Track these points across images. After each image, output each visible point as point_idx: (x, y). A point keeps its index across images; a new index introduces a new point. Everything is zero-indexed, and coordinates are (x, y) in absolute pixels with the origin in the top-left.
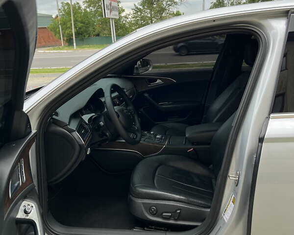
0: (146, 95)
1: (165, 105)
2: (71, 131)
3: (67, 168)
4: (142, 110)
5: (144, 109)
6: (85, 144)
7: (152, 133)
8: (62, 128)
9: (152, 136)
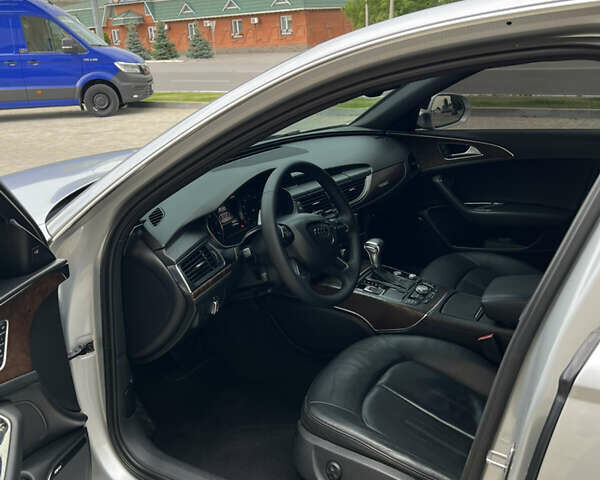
0: (438, 180)
1: (483, 210)
2: (168, 262)
3: (164, 337)
4: (426, 212)
5: (429, 212)
6: (196, 295)
7: (412, 276)
8: (154, 252)
9: (407, 285)
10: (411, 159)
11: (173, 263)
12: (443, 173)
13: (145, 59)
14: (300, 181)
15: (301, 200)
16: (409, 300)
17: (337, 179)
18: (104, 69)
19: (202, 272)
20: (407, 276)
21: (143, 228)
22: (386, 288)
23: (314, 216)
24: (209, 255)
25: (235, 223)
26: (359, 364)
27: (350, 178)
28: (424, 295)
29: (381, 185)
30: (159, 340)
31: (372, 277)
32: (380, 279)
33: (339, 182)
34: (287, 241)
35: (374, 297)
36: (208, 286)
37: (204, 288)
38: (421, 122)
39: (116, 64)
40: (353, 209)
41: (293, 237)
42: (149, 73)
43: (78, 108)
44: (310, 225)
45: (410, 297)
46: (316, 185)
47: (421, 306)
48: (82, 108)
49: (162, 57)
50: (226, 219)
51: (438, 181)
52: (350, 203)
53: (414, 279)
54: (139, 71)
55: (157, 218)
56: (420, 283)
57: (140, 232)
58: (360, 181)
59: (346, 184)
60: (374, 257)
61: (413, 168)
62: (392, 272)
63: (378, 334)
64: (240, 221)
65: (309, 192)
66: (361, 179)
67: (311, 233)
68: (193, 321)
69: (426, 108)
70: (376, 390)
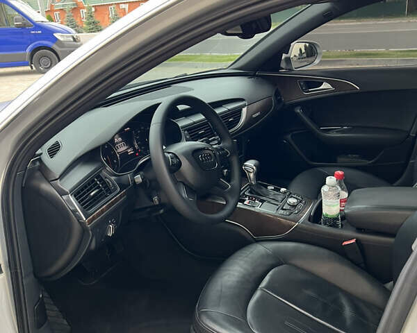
4: (289, 136)
5: (292, 136)
6: (90, 222)
7: (283, 190)
8: (49, 182)
9: (280, 198)
10: (277, 94)
11: (67, 194)
12: (303, 105)
13: (79, 33)
14: (186, 114)
15: (188, 130)
16: (282, 212)
17: (218, 111)
18: (46, 39)
19: (96, 199)
20: (279, 190)
21: (40, 160)
22: (262, 201)
23: (198, 144)
24: (104, 183)
25: (130, 151)
26: (242, 270)
27: (229, 110)
28: (294, 206)
29: (254, 116)
30: (61, 262)
31: (250, 192)
32: (257, 194)
33: (221, 113)
34: (174, 167)
35: (252, 209)
36: (102, 212)
37: (99, 215)
38: (283, 65)
39: (54, 34)
40: (232, 136)
41: (180, 164)
42: (79, 41)
43: (29, 68)
44: (196, 152)
45: (282, 209)
46: (200, 117)
47: (292, 216)
48: (32, 67)
49: (91, 31)
50: (122, 148)
51: (298, 111)
52: (230, 131)
53: (285, 193)
54: (72, 40)
55: (54, 150)
56: (290, 196)
57: (38, 164)
58: (237, 112)
59: (226, 115)
60: (252, 175)
61: (279, 101)
62: (266, 187)
63: (257, 241)
64: (134, 149)
65: (194, 123)
66: (238, 111)
67: (197, 159)
68: (90, 245)
69: (287, 53)
70: (258, 294)
